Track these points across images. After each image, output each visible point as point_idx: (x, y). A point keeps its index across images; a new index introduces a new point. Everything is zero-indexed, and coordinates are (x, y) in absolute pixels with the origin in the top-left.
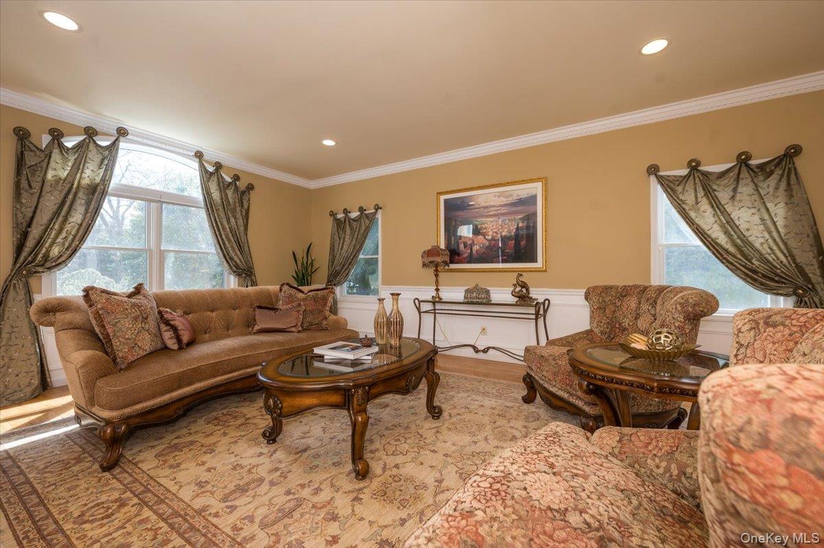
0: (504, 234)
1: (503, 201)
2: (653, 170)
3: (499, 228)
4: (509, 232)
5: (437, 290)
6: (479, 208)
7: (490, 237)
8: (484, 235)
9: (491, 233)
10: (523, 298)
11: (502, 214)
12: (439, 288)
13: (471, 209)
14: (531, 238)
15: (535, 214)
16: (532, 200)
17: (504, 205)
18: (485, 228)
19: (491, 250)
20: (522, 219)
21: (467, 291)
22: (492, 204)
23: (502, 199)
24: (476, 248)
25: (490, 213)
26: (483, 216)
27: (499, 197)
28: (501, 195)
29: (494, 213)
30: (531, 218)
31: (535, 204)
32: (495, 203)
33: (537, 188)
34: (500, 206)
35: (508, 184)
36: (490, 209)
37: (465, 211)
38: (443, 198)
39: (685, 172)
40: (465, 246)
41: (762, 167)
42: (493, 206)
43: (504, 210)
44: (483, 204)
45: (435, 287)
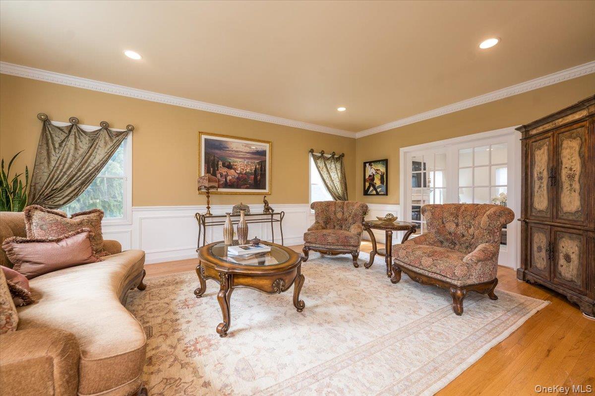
0: (248, 170)
1: (247, 150)
2: (312, 151)
3: (243, 166)
4: (251, 170)
5: (208, 208)
6: (233, 151)
7: (239, 172)
8: (235, 170)
9: (239, 169)
10: (268, 210)
11: (247, 158)
12: (210, 206)
13: (227, 151)
14: (263, 175)
15: (265, 161)
16: (264, 153)
17: (248, 153)
18: (236, 165)
19: (240, 180)
20: (258, 163)
21: (234, 208)
22: (241, 150)
23: (247, 148)
24: (229, 178)
25: (239, 156)
26: (234, 157)
27: (245, 146)
28: (247, 145)
29: (241, 156)
30: (263, 164)
31: (265, 155)
32: (243, 150)
33: (266, 147)
34: (246, 152)
35: (249, 140)
36: (240, 153)
37: (222, 151)
38: (204, 137)
39: (320, 155)
40: (221, 176)
42: (241, 152)
43: (248, 156)
44: (235, 149)
45: (207, 206)
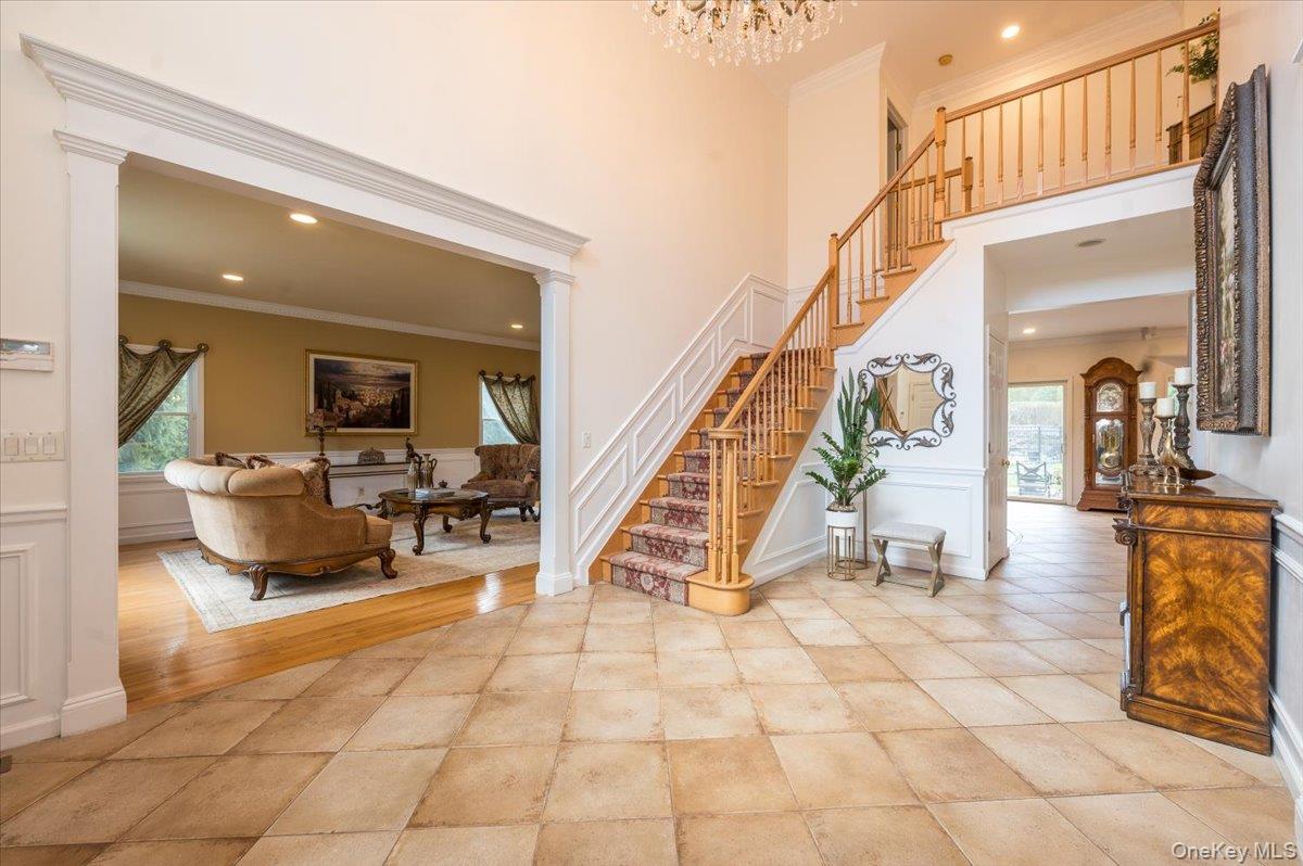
0: (381, 402)
1: (381, 373)
2: (483, 373)
3: (373, 396)
4: (387, 401)
6: (358, 375)
7: (367, 404)
8: (361, 401)
9: (368, 400)
10: (412, 457)
11: (381, 385)
12: (324, 450)
13: (349, 375)
14: (405, 408)
15: (409, 389)
16: (406, 377)
17: (383, 377)
18: (362, 395)
19: (370, 416)
20: (399, 392)
21: (361, 454)
22: (371, 374)
23: (380, 371)
24: (352, 413)
25: (369, 382)
26: (360, 383)
28: (379, 367)
29: (372, 382)
30: (405, 393)
31: (409, 380)
32: (373, 374)
33: (411, 368)
34: (378, 377)
35: (386, 359)
36: (368, 378)
37: (341, 375)
38: (312, 357)
39: (496, 378)
40: (340, 411)
41: (523, 383)
42: (372, 376)
43: (381, 381)
44: (361, 372)
45: (321, 449)
